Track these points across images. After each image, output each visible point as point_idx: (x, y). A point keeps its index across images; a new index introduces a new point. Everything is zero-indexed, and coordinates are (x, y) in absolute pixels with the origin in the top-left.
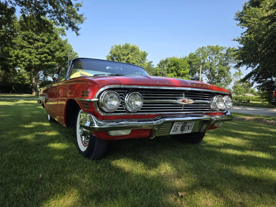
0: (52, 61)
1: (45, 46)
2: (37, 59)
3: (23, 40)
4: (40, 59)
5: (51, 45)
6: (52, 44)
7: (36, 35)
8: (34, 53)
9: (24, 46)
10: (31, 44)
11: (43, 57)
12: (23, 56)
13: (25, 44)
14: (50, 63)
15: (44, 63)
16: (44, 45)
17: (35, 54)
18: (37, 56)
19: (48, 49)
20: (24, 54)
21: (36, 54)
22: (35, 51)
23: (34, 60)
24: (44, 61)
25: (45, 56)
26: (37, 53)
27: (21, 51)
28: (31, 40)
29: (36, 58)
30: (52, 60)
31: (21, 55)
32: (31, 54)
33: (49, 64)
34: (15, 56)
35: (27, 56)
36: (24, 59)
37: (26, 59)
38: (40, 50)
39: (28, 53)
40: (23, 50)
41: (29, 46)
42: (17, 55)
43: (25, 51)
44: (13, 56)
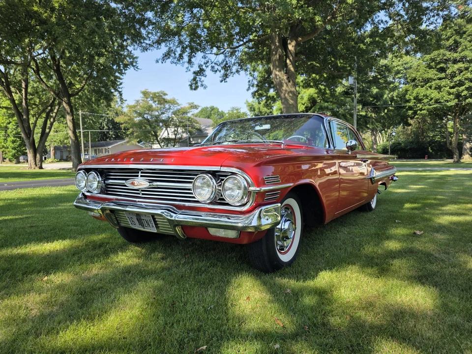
1: (467, 69)
2: (452, 97)
3: (428, 70)
4: (458, 96)
7: (449, 53)
8: (446, 87)
9: (431, 78)
10: (442, 70)
11: (464, 90)
12: (426, 96)
13: (432, 74)
15: (465, 101)
16: (466, 66)
17: (448, 87)
18: (452, 91)
20: (428, 92)
21: (451, 88)
22: (449, 82)
24: (466, 98)
25: (467, 86)
26: (452, 85)
27: (424, 88)
28: (442, 65)
29: (450, 94)
31: (422, 94)
32: (440, 90)
34: (414, 99)
35: (435, 94)
36: (428, 100)
37: (432, 99)
38: (455, 79)
39: (436, 88)
40: (427, 85)
41: (438, 76)
42: (417, 96)
43: (430, 87)
44: (410, 99)
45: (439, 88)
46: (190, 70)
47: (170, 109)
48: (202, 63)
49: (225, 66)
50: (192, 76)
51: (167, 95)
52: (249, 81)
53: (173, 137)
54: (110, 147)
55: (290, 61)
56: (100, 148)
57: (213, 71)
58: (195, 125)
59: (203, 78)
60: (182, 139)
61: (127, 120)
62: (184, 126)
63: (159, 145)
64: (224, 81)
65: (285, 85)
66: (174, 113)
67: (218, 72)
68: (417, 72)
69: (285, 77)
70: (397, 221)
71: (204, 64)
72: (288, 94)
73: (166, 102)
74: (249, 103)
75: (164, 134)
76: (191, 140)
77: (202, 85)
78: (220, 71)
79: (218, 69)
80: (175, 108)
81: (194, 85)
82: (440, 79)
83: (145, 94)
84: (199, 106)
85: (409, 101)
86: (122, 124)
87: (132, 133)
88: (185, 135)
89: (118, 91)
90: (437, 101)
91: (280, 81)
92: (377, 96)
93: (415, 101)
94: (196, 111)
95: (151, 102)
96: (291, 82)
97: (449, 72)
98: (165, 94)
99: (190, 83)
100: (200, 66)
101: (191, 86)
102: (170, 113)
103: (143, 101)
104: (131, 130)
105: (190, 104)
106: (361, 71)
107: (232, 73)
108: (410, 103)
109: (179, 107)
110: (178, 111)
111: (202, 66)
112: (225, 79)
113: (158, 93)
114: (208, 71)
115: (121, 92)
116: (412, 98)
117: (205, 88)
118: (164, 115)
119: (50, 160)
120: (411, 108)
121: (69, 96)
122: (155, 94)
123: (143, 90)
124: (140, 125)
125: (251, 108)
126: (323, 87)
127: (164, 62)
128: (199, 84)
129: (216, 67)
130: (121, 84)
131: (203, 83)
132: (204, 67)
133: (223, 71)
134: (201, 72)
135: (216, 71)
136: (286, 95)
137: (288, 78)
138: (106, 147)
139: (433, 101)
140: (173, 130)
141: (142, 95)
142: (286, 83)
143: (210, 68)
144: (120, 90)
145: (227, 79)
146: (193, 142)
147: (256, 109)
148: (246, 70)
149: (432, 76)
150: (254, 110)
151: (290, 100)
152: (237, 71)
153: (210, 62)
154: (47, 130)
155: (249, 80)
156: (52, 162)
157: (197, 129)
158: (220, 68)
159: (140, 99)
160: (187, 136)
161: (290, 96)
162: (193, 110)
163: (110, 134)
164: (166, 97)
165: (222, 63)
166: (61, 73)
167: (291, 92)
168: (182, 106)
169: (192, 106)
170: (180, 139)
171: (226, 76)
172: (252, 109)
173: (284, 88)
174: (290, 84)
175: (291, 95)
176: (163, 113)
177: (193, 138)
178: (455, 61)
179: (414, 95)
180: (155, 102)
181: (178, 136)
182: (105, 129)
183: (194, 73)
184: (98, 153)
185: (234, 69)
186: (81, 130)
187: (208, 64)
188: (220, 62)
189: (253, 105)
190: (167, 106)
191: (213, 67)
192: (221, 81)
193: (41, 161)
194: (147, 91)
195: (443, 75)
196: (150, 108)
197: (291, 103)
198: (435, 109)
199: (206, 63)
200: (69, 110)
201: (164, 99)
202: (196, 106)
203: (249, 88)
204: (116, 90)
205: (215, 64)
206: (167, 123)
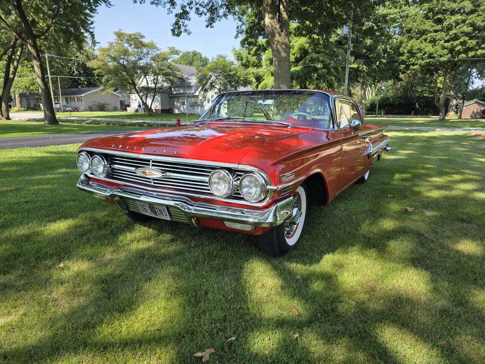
0: (476, 50)
1: (464, 21)
2: (445, 51)
3: (425, 20)
4: (451, 51)
5: (479, 15)
6: (481, 13)
7: (448, 3)
8: (440, 40)
9: (426, 30)
10: (439, 21)
11: (458, 45)
12: (420, 50)
14: (471, 54)
15: (458, 56)
16: (463, 18)
17: (443, 41)
18: (446, 45)
19: (471, 26)
20: (423, 46)
21: (446, 41)
22: (444, 36)
23: (438, 53)
24: (459, 53)
25: (462, 41)
26: (447, 38)
27: (419, 40)
28: (440, 16)
29: (444, 48)
30: (477, 47)
31: (417, 48)
32: (435, 44)
33: (469, 56)
34: (408, 52)
35: (429, 48)
36: (421, 54)
37: (425, 53)
38: (451, 33)
39: (430, 42)
40: (423, 37)
41: (434, 28)
42: (411, 50)
43: (425, 40)
44: (404, 53)
45: (434, 41)
46: (172, 12)
47: (148, 53)
48: (186, 4)
49: (211, 8)
50: (174, 20)
51: (144, 37)
52: (238, 27)
53: (153, 86)
54: (83, 95)
55: (284, 7)
56: (72, 96)
57: (198, 14)
58: (177, 73)
59: (186, 22)
60: (163, 89)
61: (101, 65)
62: (165, 75)
63: (137, 95)
64: (210, 26)
65: (277, 35)
66: (153, 59)
67: (203, 15)
68: (414, 22)
69: (278, 26)
70: (389, 195)
71: (188, 4)
72: (281, 46)
73: (144, 46)
74: (236, 51)
75: (142, 82)
76: (173, 90)
77: (186, 31)
78: (206, 14)
79: (203, 12)
80: (154, 53)
81: (177, 30)
82: (436, 31)
83: (119, 35)
84: (181, 52)
85: (402, 54)
86: (95, 69)
87: (107, 81)
88: (165, 84)
89: (89, 32)
90: (430, 56)
91: (272, 30)
92: (371, 48)
93: (408, 54)
94: (176, 57)
95: (126, 45)
96: (284, 31)
97: (445, 23)
98: (143, 37)
99: (172, 28)
100: (183, 7)
101: (173, 31)
102: (149, 59)
103: (118, 43)
104: (106, 77)
105: (170, 49)
106: (357, 21)
107: (219, 16)
108: (403, 56)
109: (158, 52)
110: (158, 56)
111: (185, 7)
112: (211, 24)
113: (134, 35)
114: (192, 14)
115: (93, 32)
116: (406, 51)
117: (189, 34)
118: (141, 61)
119: (16, 109)
120: (403, 62)
121: (34, 38)
122: (130, 36)
123: (116, 31)
124: (115, 72)
125: (238, 57)
126: (315, 36)
127: (142, 3)
128: (182, 29)
129: (201, 9)
130: (92, 23)
131: (187, 28)
132: (187, 9)
133: (208, 15)
134: (184, 15)
135: (201, 14)
136: (279, 46)
137: (281, 26)
138: (79, 96)
139: (426, 55)
140: (152, 78)
141: (115, 37)
142: (279, 33)
143: (194, 10)
144: (91, 30)
145: (214, 24)
146: (175, 93)
147: (244, 58)
148: (234, 14)
149: (428, 28)
150: (242, 59)
151: (282, 52)
152: (225, 15)
153: (194, 3)
154: (11, 76)
155: (237, 25)
156: (19, 111)
157: (179, 78)
158: (205, 10)
159: (114, 41)
160: (168, 85)
161: (283, 48)
162: (173, 56)
163: (81, 80)
164: (144, 40)
165: (208, 4)
166: (22, 10)
167: (283, 43)
168: (162, 51)
169: (172, 51)
170: (161, 88)
171: (211, 21)
172: (240, 58)
173: (277, 38)
174: (283, 34)
175: (284, 46)
176: (140, 59)
177: (174, 87)
178: (453, 12)
179: (409, 48)
180: (131, 45)
181: (158, 85)
182: (75, 74)
183: (176, 15)
184: (69, 101)
185: (221, 11)
186: (49, 76)
187: (192, 5)
188: (206, 3)
189: (240, 54)
190: (145, 50)
191: (197, 9)
192: (207, 26)
193: (8, 111)
194: (122, 32)
195: (439, 27)
196: (126, 52)
197: (283, 56)
198: (428, 64)
199: (190, 4)
200: (35, 54)
201: (141, 43)
202: (177, 51)
203: (237, 35)
204: (87, 31)
205: (200, 5)
206: (145, 71)
